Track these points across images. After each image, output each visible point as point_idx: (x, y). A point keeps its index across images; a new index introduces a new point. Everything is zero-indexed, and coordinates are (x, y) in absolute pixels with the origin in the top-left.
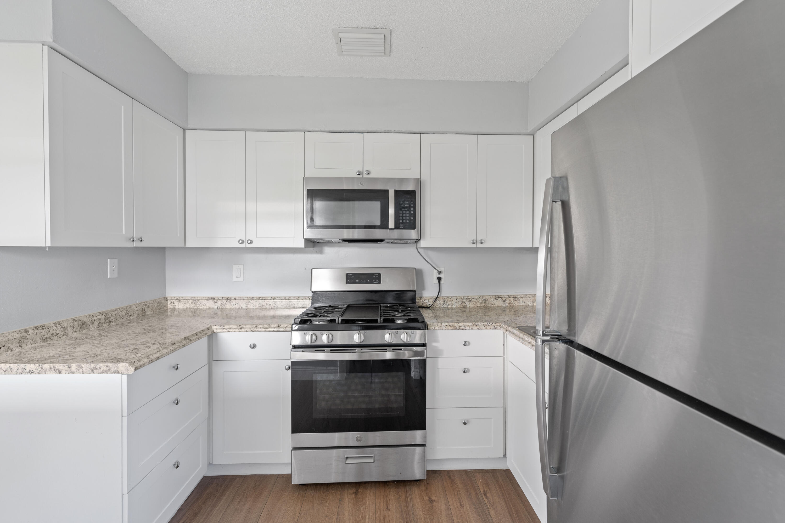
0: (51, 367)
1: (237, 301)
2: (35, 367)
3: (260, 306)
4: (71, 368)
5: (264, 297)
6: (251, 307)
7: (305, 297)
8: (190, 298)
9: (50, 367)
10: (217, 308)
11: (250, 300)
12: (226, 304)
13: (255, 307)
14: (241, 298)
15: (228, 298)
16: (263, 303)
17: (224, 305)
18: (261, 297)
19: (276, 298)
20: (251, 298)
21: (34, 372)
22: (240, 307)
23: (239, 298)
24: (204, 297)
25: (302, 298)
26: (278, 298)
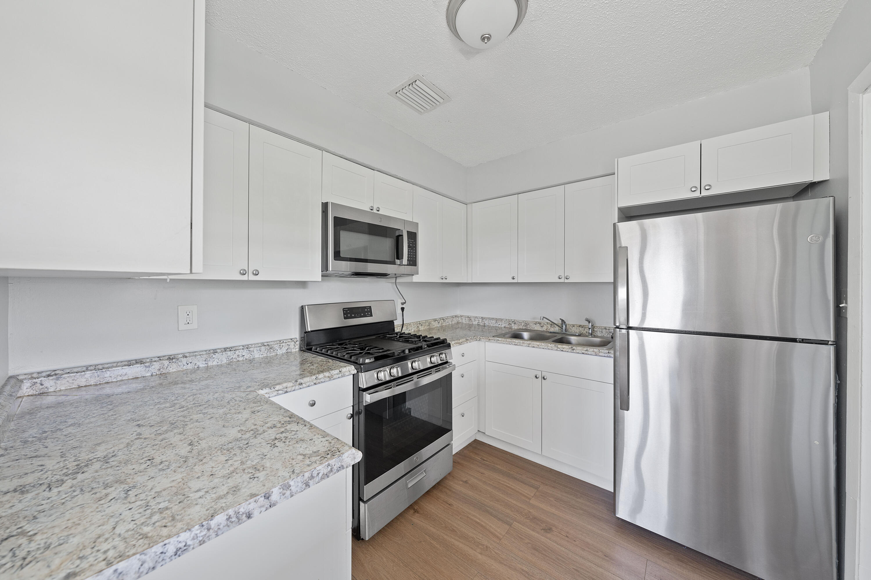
0: (230, 515)
1: (189, 360)
2: (190, 534)
3: (228, 360)
4: (270, 498)
5: (231, 348)
6: (215, 363)
7: (288, 339)
8: (84, 369)
9: (228, 517)
10: (152, 375)
11: (212, 354)
12: (169, 367)
13: (220, 363)
14: (194, 354)
15: (171, 357)
16: (233, 355)
17: (166, 368)
18: (227, 348)
19: (251, 346)
20: (212, 351)
21: (189, 546)
22: (196, 367)
23: (192, 354)
24: (118, 362)
25: (284, 341)
26: (253, 346)
